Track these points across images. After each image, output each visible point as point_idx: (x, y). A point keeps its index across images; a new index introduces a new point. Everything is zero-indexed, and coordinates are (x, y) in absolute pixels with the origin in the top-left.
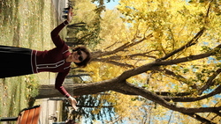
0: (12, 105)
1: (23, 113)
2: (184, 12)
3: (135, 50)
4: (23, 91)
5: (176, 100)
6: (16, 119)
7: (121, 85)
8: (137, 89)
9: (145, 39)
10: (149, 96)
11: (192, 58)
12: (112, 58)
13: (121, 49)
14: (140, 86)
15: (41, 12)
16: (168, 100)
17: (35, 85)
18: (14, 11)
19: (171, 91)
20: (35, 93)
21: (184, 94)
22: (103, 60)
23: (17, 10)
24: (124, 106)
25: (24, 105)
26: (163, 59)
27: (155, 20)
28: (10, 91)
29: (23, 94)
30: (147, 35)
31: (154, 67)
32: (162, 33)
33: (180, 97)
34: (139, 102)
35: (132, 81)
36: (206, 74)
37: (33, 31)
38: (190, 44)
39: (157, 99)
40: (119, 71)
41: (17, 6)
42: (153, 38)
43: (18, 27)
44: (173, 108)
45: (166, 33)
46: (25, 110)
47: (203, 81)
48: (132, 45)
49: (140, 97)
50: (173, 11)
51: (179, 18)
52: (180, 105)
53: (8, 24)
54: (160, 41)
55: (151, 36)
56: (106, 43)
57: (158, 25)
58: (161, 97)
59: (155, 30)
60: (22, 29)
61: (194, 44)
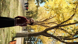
0: (6, 40)
1: (10, 43)
2: (68, 8)
3: (50, 21)
4: (10, 35)
5: (64, 39)
7: (45, 33)
8: (51, 35)
9: (53, 17)
10: (55, 37)
11: (70, 24)
12: (42, 24)
13: (45, 20)
14: (52, 34)
15: (17, 7)
16: (62, 39)
17: (14, 33)
18: (8, 7)
19: (63, 36)
20: (15, 35)
21: (67, 37)
22: (39, 24)
23: (9, 6)
24: (46, 41)
25: (11, 40)
26: (60, 24)
27: (57, 10)
28: (6, 35)
29: (10, 36)
30: (54, 16)
31: (57, 27)
32: (59, 15)
33: (66, 38)
34: (51, 40)
35: (49, 32)
36: (75, 30)
37: (14, 14)
38: (70, 19)
39: (58, 38)
40: (44, 29)
41: (9, 5)
42: (56, 17)
43: (9, 12)
44: (63, 42)
45: (61, 15)
46: (11, 41)
47: (74, 33)
48: (49, 19)
49: (51, 38)
50: (64, 7)
51: (66, 10)
52: (66, 41)
53: (6, 11)
54: (59, 18)
55: (56, 16)
56: (40, 18)
57: (58, 12)
58: (59, 38)
59: (57, 14)
60: (10, 13)
61: (71, 19)
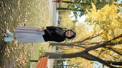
6: (37, 61)
9: (99, 35)
22: (77, 46)
26: (108, 42)
27: (104, 25)
32: (108, 32)
46: (41, 57)
48: (92, 38)
49: (95, 62)
54: (106, 36)
55: (102, 33)
57: (106, 27)
59: (104, 30)
60: (39, 25)
